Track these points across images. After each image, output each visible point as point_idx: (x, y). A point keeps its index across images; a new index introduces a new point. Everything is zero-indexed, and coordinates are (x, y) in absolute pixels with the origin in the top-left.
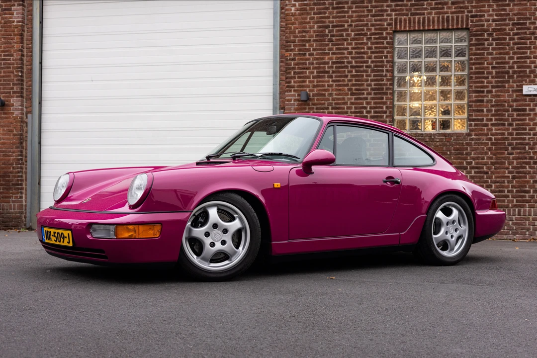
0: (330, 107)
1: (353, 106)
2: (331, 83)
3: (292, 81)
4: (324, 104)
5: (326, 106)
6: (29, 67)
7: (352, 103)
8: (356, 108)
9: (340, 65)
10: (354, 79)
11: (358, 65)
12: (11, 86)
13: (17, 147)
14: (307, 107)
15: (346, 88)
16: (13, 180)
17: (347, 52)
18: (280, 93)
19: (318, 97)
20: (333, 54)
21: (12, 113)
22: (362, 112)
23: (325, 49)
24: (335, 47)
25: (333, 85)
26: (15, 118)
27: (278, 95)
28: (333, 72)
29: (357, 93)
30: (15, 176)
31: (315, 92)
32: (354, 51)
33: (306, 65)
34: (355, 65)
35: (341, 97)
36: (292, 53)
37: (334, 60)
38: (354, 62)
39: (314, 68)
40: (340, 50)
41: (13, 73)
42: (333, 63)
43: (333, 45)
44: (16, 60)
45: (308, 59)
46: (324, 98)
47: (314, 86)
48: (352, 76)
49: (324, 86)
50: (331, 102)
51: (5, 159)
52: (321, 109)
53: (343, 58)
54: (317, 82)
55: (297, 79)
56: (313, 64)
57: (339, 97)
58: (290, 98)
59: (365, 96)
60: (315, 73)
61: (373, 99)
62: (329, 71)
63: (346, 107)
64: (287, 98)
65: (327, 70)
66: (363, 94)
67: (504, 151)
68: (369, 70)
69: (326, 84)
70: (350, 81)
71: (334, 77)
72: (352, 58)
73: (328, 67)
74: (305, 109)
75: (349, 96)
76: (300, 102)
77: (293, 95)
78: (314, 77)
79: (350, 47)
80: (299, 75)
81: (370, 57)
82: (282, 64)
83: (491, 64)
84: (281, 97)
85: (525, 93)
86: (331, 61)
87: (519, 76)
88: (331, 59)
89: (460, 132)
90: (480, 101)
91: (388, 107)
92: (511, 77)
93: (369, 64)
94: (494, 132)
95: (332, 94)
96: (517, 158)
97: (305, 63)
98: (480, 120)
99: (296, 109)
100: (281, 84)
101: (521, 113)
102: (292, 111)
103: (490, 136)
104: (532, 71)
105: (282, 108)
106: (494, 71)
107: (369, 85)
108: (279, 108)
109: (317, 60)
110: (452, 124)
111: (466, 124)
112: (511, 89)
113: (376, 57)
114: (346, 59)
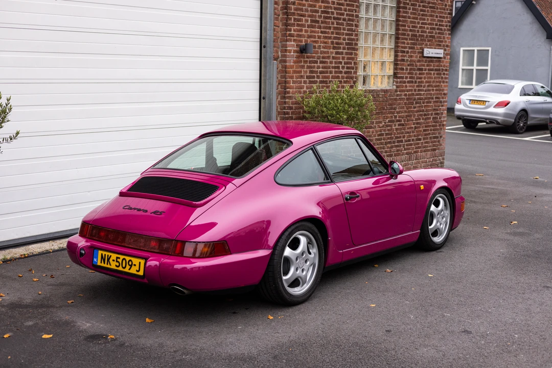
0: (319, 61)
1: (334, 61)
2: (320, 34)
3: (293, 29)
4: (314, 57)
5: (316, 59)
7: (333, 58)
8: (335, 63)
9: (326, 15)
10: (335, 31)
11: (338, 16)
14: (303, 60)
15: (330, 40)
17: (332, 2)
18: (274, 41)
27: (272, 42)
28: (322, 22)
29: (337, 47)
33: (303, 11)
34: (336, 16)
35: (326, 50)
37: (323, 9)
38: (335, 13)
39: (309, 16)
45: (304, 5)
46: (315, 51)
47: (309, 37)
48: (335, 28)
49: (314, 37)
50: (319, 55)
52: (313, 63)
53: (328, 7)
54: (310, 33)
55: (296, 27)
58: (290, 48)
59: (341, 50)
60: (309, 22)
61: (347, 54)
62: (319, 21)
63: (329, 62)
64: (288, 48)
65: (317, 19)
66: (339, 48)
67: (411, 105)
68: (345, 22)
69: (317, 35)
70: (332, 33)
71: (322, 27)
72: (334, 8)
73: (318, 16)
74: (301, 62)
75: (331, 50)
76: (298, 54)
77: (293, 45)
78: (308, 26)
80: (298, 22)
81: (345, 10)
82: (276, 6)
83: (409, 27)
84: (274, 45)
85: (425, 55)
86: (320, 10)
87: (421, 40)
88: (320, 7)
89: (391, 88)
90: (403, 60)
91: (355, 63)
92: (417, 40)
93: (345, 16)
94: (408, 88)
95: (320, 46)
96: (418, 111)
97: (302, 9)
98: (402, 78)
99: (295, 62)
100: (274, 30)
101: (421, 72)
102: (292, 64)
103: (406, 92)
104: (427, 36)
105: (276, 59)
106: (410, 33)
107: (344, 39)
108: (272, 58)
109: (311, 7)
110: (386, 80)
111: (391, 80)
112: (417, 51)
113: (349, 10)
114: (330, 9)
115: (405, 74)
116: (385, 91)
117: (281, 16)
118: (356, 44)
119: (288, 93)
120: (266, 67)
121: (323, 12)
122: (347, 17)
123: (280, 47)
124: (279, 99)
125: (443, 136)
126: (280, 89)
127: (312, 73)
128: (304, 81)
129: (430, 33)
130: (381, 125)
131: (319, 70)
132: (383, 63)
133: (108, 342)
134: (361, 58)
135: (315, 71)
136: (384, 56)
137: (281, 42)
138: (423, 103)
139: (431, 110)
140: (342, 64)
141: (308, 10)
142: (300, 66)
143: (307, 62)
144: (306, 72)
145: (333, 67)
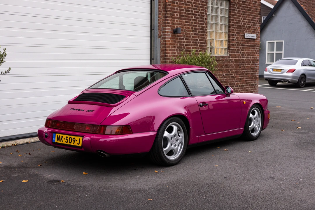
0: (184, 39)
1: (193, 38)
2: (185, 23)
4: (181, 36)
5: (183, 37)
7: (193, 37)
8: (194, 40)
9: (188, 12)
10: (194, 22)
11: (195, 13)
15: (191, 27)
17: (191, 5)
20: (186, 5)
27: (157, 27)
28: (186, 16)
32: (194, 5)
33: (175, 10)
35: (189, 32)
36: (169, 1)
38: (193, 11)
39: (179, 13)
40: (189, 3)
45: (176, 6)
46: (182, 33)
47: (179, 24)
48: (193, 20)
49: (182, 25)
50: (185, 35)
52: (181, 39)
53: (189, 8)
54: (179, 22)
55: (171, 19)
59: (197, 33)
60: (179, 16)
61: (200, 35)
62: (184, 16)
63: (190, 39)
64: (167, 30)
65: (183, 14)
66: (196, 31)
67: (238, 66)
68: (199, 17)
69: (183, 23)
70: (192, 23)
71: (186, 19)
72: (193, 9)
74: (174, 38)
75: (192, 32)
76: (172, 34)
77: (169, 28)
78: (178, 18)
79: (192, 2)
80: (172, 16)
81: (199, 10)
83: (236, 21)
84: (159, 29)
85: (246, 37)
86: (185, 9)
87: (243, 28)
88: (185, 8)
89: (226, 56)
90: (233, 40)
91: (205, 41)
92: (241, 28)
93: (199, 14)
94: (236, 56)
95: (185, 30)
96: (242, 69)
97: (175, 8)
98: (233, 50)
99: (170, 39)
100: (159, 20)
101: (243, 47)
103: (235, 58)
104: (246, 26)
105: (160, 37)
106: (237, 24)
107: (199, 27)
108: (158, 36)
109: (180, 7)
110: (223, 51)
111: (226, 51)
112: (241, 35)
113: (202, 10)
114: (191, 9)
115: (234, 48)
116: (223, 57)
117: (162, 12)
118: (206, 30)
119: (167, 56)
120: (154, 41)
121: (186, 11)
122: (200, 14)
123: (162, 30)
124: (162, 60)
125: (257, 84)
126: (162, 54)
128: (176, 50)
129: (249, 25)
130: (221, 77)
131: (185, 43)
132: (221, 41)
133: (61, 184)
134: (209, 37)
135: (182, 44)
136: (222, 37)
137: (162, 27)
138: (245, 65)
139: (249, 69)
140: (198, 41)
141: (178, 9)
142: (174, 41)
143: (177, 39)
144: (177, 44)
145: (192, 42)
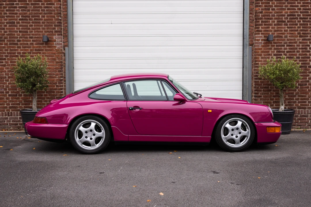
0: (286, 45)
1: (301, 44)
2: (286, 29)
3: (260, 27)
4: (281, 43)
5: (283, 44)
6: (65, 13)
7: (300, 43)
8: (302, 46)
9: (293, 17)
10: (302, 26)
12: (53, 27)
13: (59, 71)
15: (296, 32)
16: (57, 95)
17: (298, 8)
18: (249, 35)
19: (278, 38)
20: (288, 9)
21: (55, 46)
22: (307, 49)
23: (283, 6)
24: (289, 5)
25: (288, 30)
26: (57, 50)
27: (248, 36)
28: (288, 22)
29: (304, 36)
30: (58, 92)
31: (276, 35)
32: (302, 8)
33: (270, 16)
34: (303, 17)
35: (293, 38)
36: (260, 8)
37: (289, 14)
38: (302, 15)
39: (275, 19)
40: (293, 7)
41: (54, 17)
42: (288, 15)
43: (288, 3)
44: (56, 8)
45: (271, 13)
46: (281, 39)
47: (275, 31)
48: (301, 24)
49: (282, 31)
50: (286, 41)
51: (50, 80)
52: (280, 46)
53: (294, 12)
54: (277, 28)
55: (263, 26)
56: (274, 16)
57: (292, 38)
58: (259, 38)
59: (308, 38)
60: (276, 22)
62: (286, 21)
63: (296, 45)
65: (284, 20)
69: (283, 29)
70: (299, 27)
71: (288, 25)
72: (301, 12)
73: (285, 18)
74: (269, 46)
75: (298, 38)
76: (266, 41)
77: (261, 36)
78: (275, 25)
79: (299, 5)
80: (265, 23)
82: (251, 15)
84: (250, 37)
88: (287, 13)
95: (287, 36)
99: (263, 46)
100: (249, 29)
102: (260, 47)
105: (251, 45)
108: (248, 44)
109: (277, 13)
114: (297, 13)
119: (258, 64)
123: (254, 38)
126: (254, 62)
127: (280, 52)
128: (272, 57)
131: (286, 50)
135: (282, 51)
137: (254, 35)
141: (275, 15)
142: (268, 48)
143: (274, 46)
144: (274, 52)
145: (299, 49)
